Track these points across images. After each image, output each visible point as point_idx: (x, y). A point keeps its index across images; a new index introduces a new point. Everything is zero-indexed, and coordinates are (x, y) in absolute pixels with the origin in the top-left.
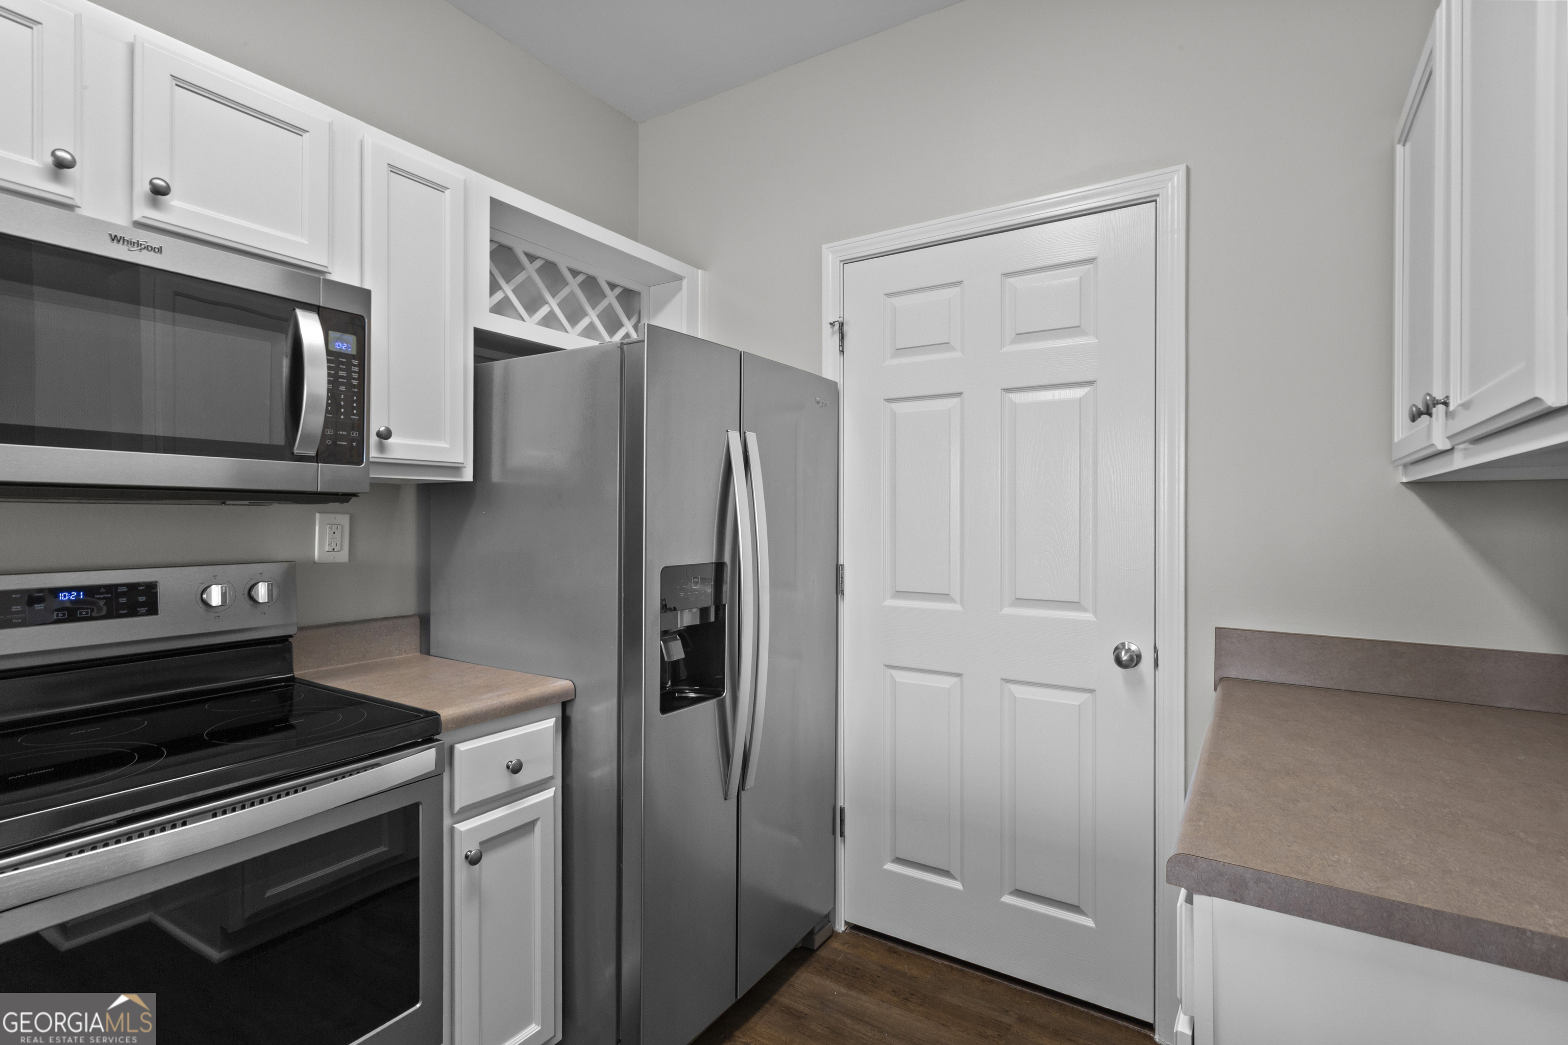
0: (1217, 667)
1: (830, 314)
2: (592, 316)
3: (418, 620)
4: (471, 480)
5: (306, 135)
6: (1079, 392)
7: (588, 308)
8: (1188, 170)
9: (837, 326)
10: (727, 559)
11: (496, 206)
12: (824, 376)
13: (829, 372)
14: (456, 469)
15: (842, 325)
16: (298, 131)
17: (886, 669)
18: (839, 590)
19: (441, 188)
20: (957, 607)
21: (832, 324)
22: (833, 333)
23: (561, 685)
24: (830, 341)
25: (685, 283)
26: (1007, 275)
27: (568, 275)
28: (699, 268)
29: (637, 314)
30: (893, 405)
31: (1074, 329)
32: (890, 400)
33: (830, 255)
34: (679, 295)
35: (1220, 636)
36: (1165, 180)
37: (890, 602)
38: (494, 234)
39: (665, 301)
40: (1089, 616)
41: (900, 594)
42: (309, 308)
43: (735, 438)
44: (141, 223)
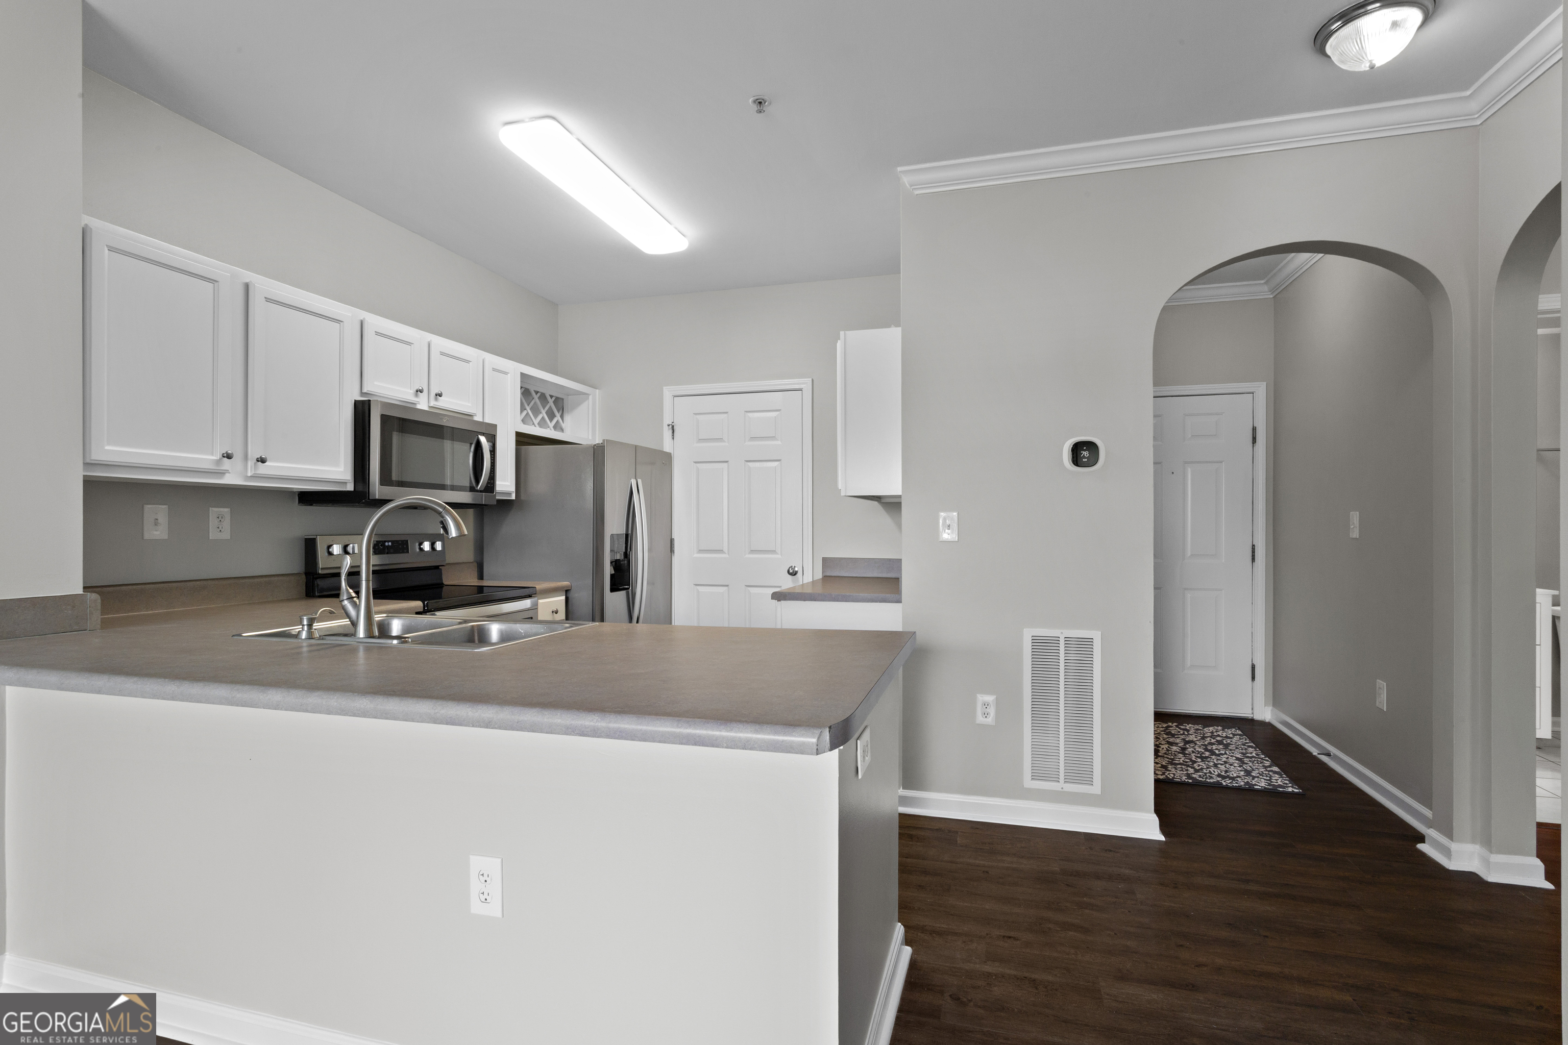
0: (823, 572)
1: (667, 420)
2: (543, 414)
3: (476, 564)
4: (514, 498)
5: (470, 363)
6: (776, 464)
7: (542, 409)
8: (813, 380)
9: (671, 426)
10: (630, 532)
11: (523, 375)
12: (664, 450)
13: (667, 448)
14: (509, 494)
15: (673, 427)
16: (468, 362)
17: (695, 586)
18: (672, 550)
19: (506, 373)
20: (726, 556)
21: (669, 425)
22: (669, 429)
23: (566, 583)
24: (667, 433)
25: (590, 397)
26: (746, 412)
27: (534, 394)
28: (597, 389)
29: (562, 409)
30: (698, 465)
31: (773, 438)
32: (695, 462)
33: (668, 393)
34: (587, 402)
35: (825, 561)
36: (805, 383)
37: (696, 555)
38: (521, 388)
39: (578, 404)
40: (779, 556)
41: (701, 551)
42: (483, 434)
43: (634, 482)
44: (432, 407)
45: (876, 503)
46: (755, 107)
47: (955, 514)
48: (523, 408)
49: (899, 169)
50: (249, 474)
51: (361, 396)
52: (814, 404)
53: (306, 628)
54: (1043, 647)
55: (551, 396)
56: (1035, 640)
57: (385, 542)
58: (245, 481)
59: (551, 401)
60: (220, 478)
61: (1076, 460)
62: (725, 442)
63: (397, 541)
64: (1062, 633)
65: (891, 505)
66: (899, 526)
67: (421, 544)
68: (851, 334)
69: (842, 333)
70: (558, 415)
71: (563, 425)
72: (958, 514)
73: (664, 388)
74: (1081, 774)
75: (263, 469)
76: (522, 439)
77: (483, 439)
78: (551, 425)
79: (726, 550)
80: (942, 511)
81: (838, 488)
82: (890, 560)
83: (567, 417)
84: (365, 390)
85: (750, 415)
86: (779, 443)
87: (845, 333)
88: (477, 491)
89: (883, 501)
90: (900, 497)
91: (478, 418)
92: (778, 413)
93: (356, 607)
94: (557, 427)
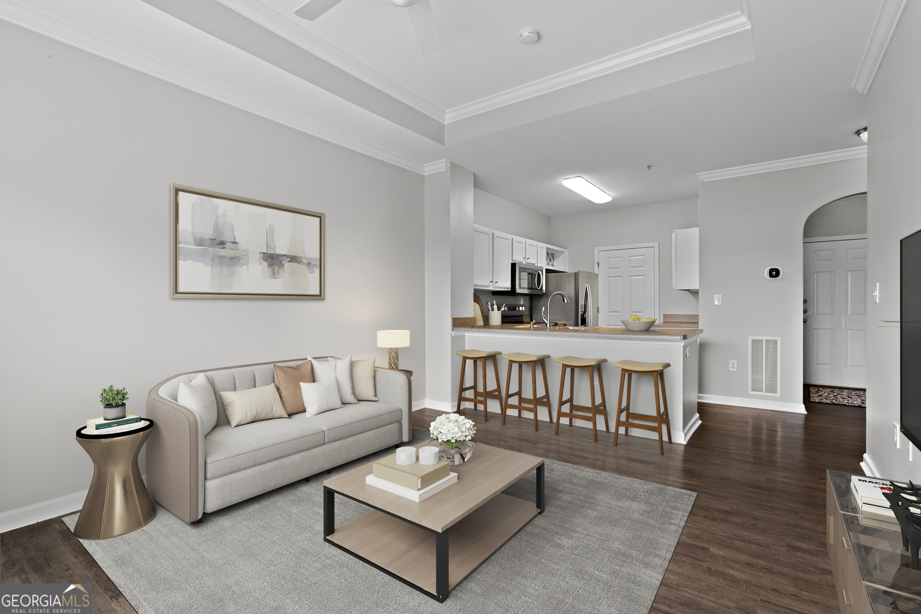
0: (664, 320)
1: (596, 261)
2: (549, 261)
3: (530, 315)
4: (545, 292)
6: (642, 277)
7: (549, 259)
8: (659, 243)
10: (586, 304)
11: (547, 248)
13: (596, 272)
15: (598, 263)
18: (598, 312)
19: (534, 246)
20: (621, 314)
21: (597, 263)
23: (565, 322)
24: (596, 266)
25: (565, 253)
26: (629, 256)
27: (550, 254)
28: (567, 249)
29: (553, 258)
30: (609, 278)
31: (642, 267)
32: (608, 277)
33: (596, 250)
34: (563, 255)
35: (664, 315)
36: (656, 245)
37: (608, 314)
38: (546, 252)
39: (560, 255)
40: (644, 314)
41: (610, 312)
42: (540, 270)
43: (587, 285)
44: (527, 263)
45: (687, 292)
46: (647, 168)
47: (721, 295)
48: (547, 260)
49: (698, 174)
50: (494, 286)
51: (512, 261)
52: (660, 254)
53: (532, 325)
54: (756, 343)
55: (550, 253)
56: (753, 341)
57: (511, 307)
58: (493, 288)
59: (550, 255)
60: (489, 288)
61: (771, 275)
62: (620, 268)
63: (514, 307)
64: (764, 338)
65: (695, 293)
66: (698, 301)
67: (519, 308)
68: (678, 230)
69: (675, 231)
70: (552, 260)
71: (554, 264)
72: (722, 295)
73: (595, 248)
74: (772, 389)
75: (497, 285)
76: (547, 271)
77: (540, 272)
78: (550, 264)
79: (621, 312)
80: (715, 294)
81: (673, 287)
82: (694, 315)
83: (555, 261)
84: (513, 260)
85: (631, 258)
86: (644, 268)
87: (676, 231)
88: (538, 290)
89: (690, 291)
90: (698, 289)
91: (536, 265)
92: (643, 256)
93: (547, 320)
94: (553, 265)
